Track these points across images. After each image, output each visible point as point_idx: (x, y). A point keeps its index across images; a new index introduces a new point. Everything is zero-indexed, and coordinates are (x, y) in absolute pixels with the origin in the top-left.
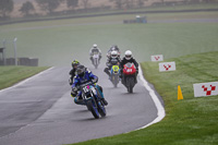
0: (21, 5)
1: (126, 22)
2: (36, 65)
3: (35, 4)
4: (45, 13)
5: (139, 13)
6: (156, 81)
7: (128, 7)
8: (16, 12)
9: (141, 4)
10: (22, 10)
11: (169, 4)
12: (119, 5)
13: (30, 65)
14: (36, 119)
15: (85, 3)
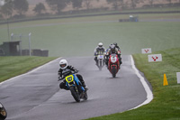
0: (35, 6)
1: (121, 21)
2: (47, 56)
3: (46, 5)
4: (54, 13)
5: (132, 13)
6: (146, 70)
7: (123, 8)
8: (30, 12)
9: (134, 6)
10: (35, 10)
11: (157, 6)
12: (116, 7)
13: (41, 55)
14: (47, 100)
15: (88, 5)
